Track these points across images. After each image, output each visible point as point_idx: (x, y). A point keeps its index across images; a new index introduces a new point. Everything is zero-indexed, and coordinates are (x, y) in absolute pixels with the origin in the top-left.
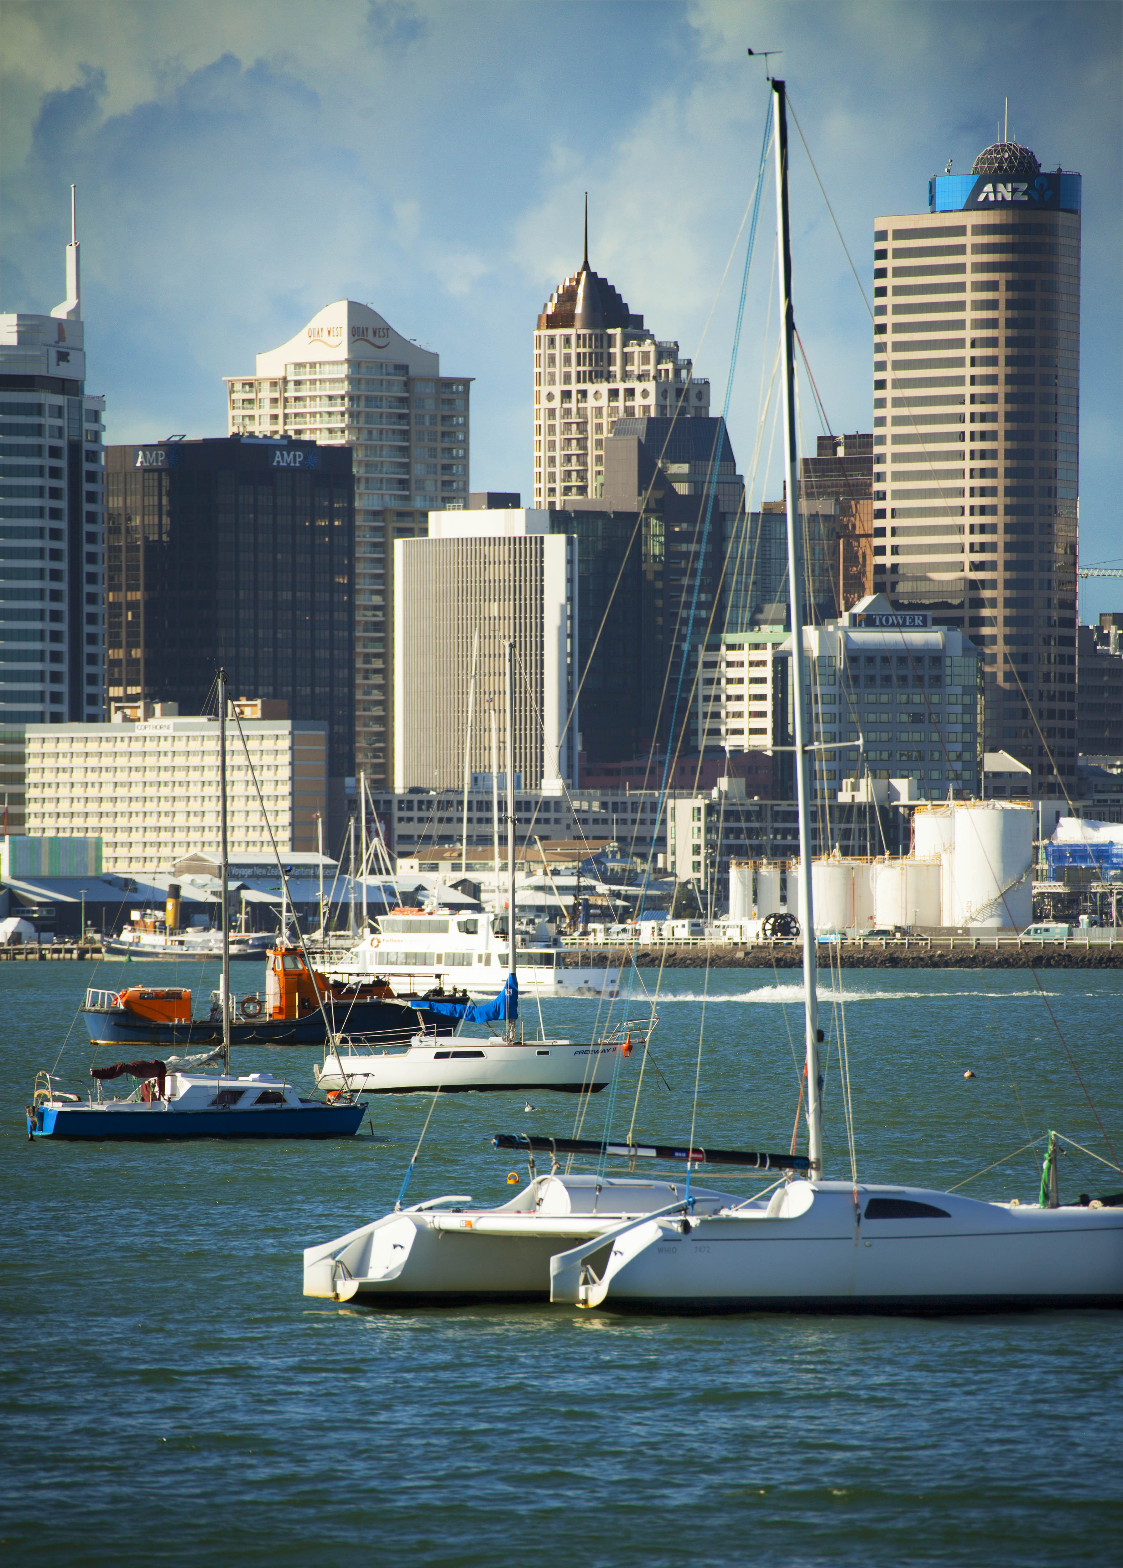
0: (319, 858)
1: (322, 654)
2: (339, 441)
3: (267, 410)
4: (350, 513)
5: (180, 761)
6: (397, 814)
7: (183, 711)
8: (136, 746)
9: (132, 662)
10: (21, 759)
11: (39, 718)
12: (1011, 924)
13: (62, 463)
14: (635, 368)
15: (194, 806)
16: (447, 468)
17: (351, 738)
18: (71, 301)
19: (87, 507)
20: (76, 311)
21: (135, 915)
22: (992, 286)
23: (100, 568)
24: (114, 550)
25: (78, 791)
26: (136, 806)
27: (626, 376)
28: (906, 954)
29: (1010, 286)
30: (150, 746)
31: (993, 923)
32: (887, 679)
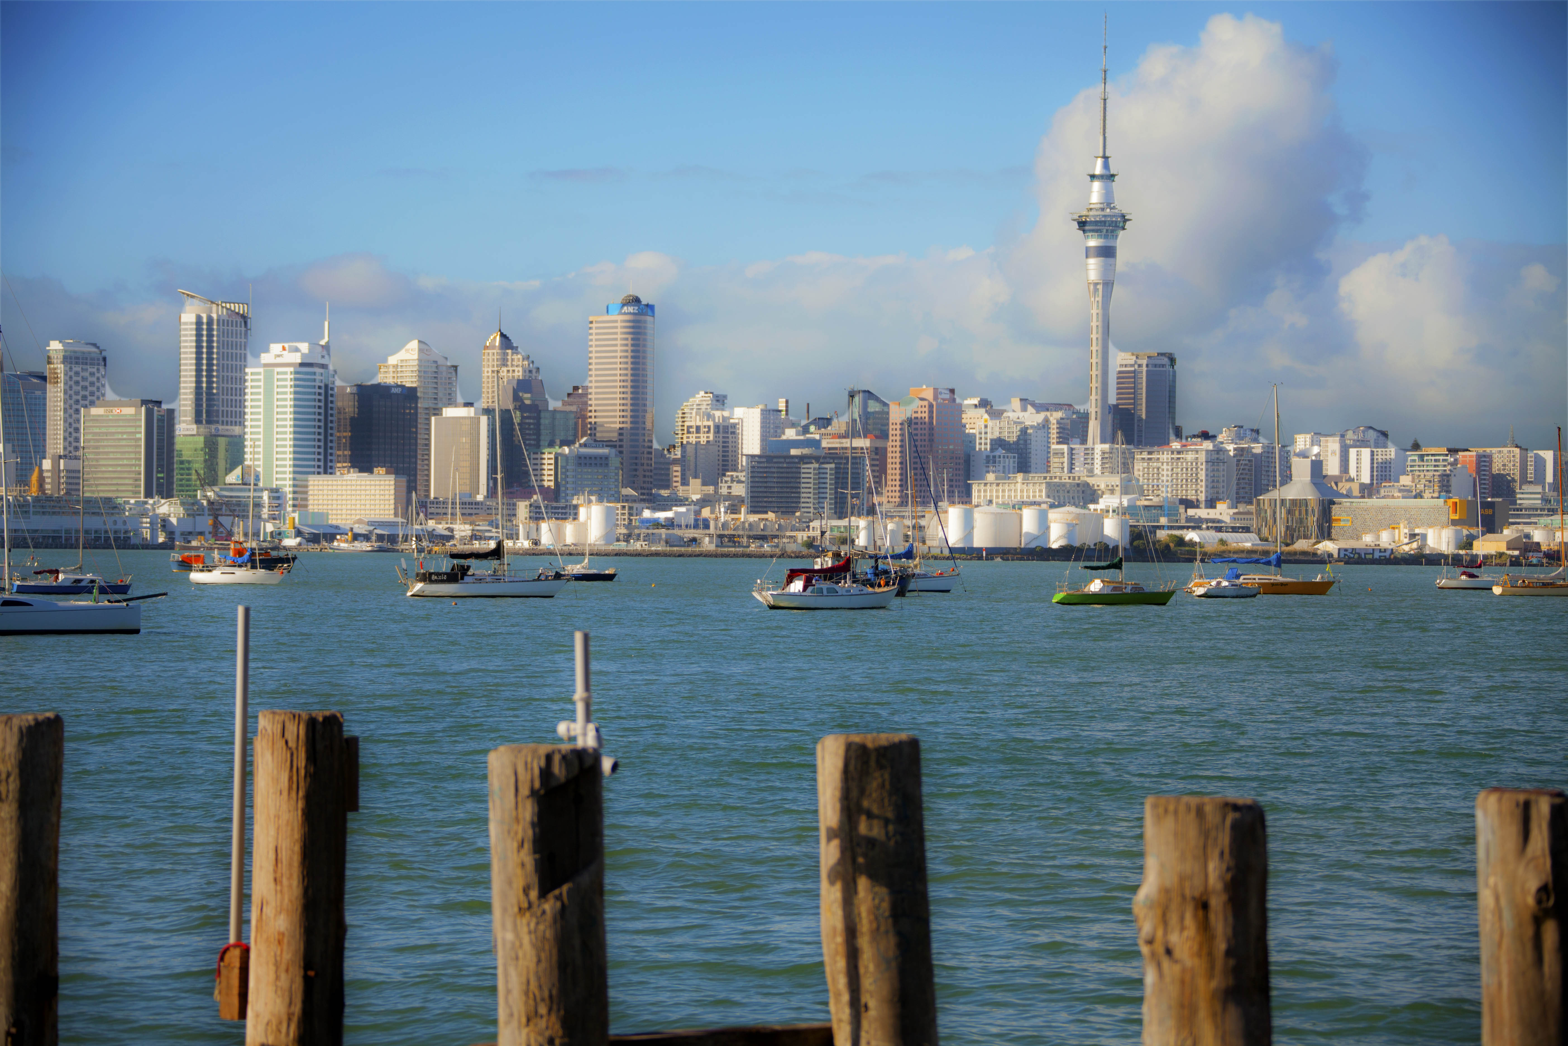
0: (400, 520)
1: (407, 453)
2: (414, 385)
3: (391, 375)
4: (416, 408)
5: (358, 487)
6: (429, 505)
7: (360, 471)
8: (344, 483)
9: (345, 456)
10: (307, 486)
11: (314, 473)
12: (608, 543)
13: (322, 391)
14: (515, 363)
15: (363, 502)
16: (450, 394)
17: (415, 481)
18: (326, 339)
19: (330, 405)
20: (328, 343)
21: (338, 537)
22: (627, 339)
23: (335, 425)
24: (339, 419)
25: (325, 497)
26: (344, 502)
27: (512, 365)
28: (574, 552)
29: (632, 339)
30: (349, 483)
31: (603, 542)
32: (591, 464)
